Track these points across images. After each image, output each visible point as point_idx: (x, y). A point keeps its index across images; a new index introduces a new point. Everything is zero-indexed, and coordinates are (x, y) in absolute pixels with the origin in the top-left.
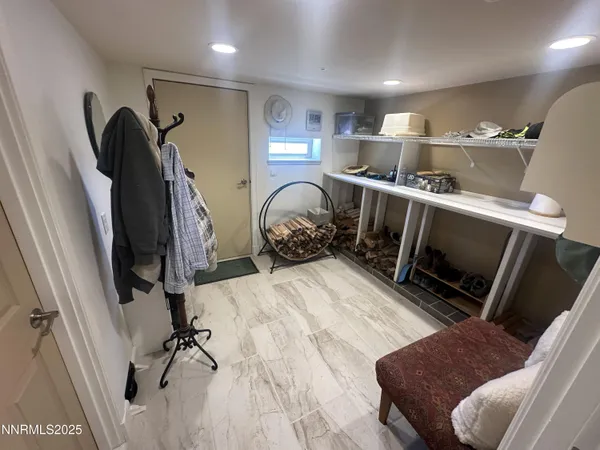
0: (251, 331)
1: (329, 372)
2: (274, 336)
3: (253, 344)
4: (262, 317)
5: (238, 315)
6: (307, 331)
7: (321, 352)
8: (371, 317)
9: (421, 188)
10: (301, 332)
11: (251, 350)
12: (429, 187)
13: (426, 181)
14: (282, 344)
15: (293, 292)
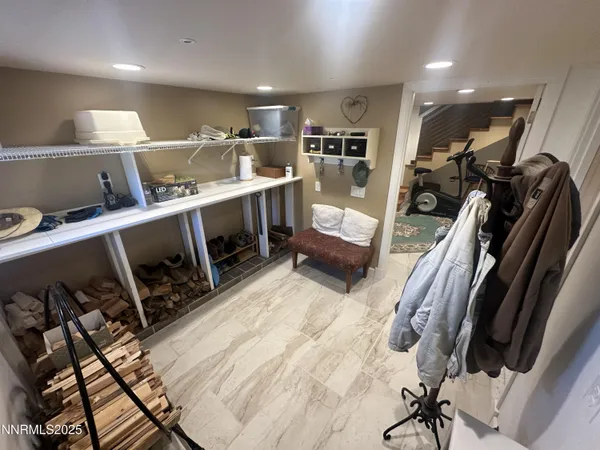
0: (343, 395)
1: (338, 318)
2: (333, 368)
3: (356, 382)
4: (318, 395)
5: (332, 432)
6: (312, 343)
7: (326, 327)
8: (268, 305)
9: (179, 196)
10: (315, 347)
11: (362, 378)
12: (188, 191)
13: (183, 187)
14: (338, 357)
15: (251, 385)
